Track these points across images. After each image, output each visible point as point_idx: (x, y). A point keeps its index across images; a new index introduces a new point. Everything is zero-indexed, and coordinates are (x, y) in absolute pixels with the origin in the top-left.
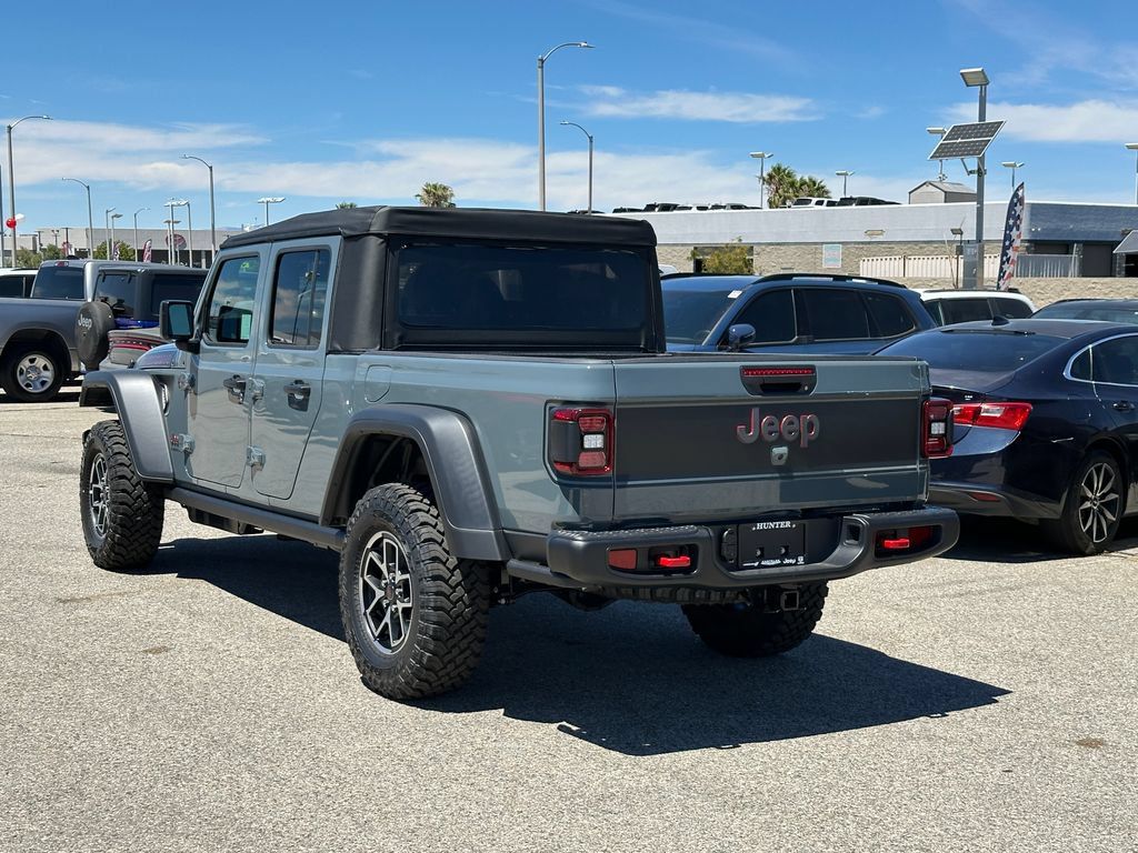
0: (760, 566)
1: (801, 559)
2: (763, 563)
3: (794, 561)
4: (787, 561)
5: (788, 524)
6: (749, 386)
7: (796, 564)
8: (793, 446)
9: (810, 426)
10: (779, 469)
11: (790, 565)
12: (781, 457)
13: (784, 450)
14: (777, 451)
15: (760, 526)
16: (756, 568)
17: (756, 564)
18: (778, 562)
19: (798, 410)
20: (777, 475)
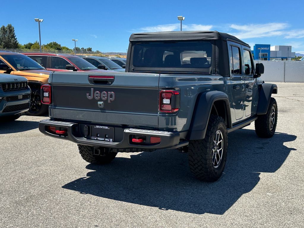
0: (97, 140)
1: (111, 140)
2: (98, 139)
3: (109, 140)
4: (106, 140)
5: (107, 128)
6: (90, 81)
7: (109, 141)
8: (105, 102)
9: (111, 96)
10: (101, 109)
11: (107, 141)
12: (100, 105)
13: (101, 103)
14: (99, 103)
15: (97, 127)
16: (96, 140)
17: (96, 139)
18: (103, 139)
19: (107, 90)
20: (100, 111)
